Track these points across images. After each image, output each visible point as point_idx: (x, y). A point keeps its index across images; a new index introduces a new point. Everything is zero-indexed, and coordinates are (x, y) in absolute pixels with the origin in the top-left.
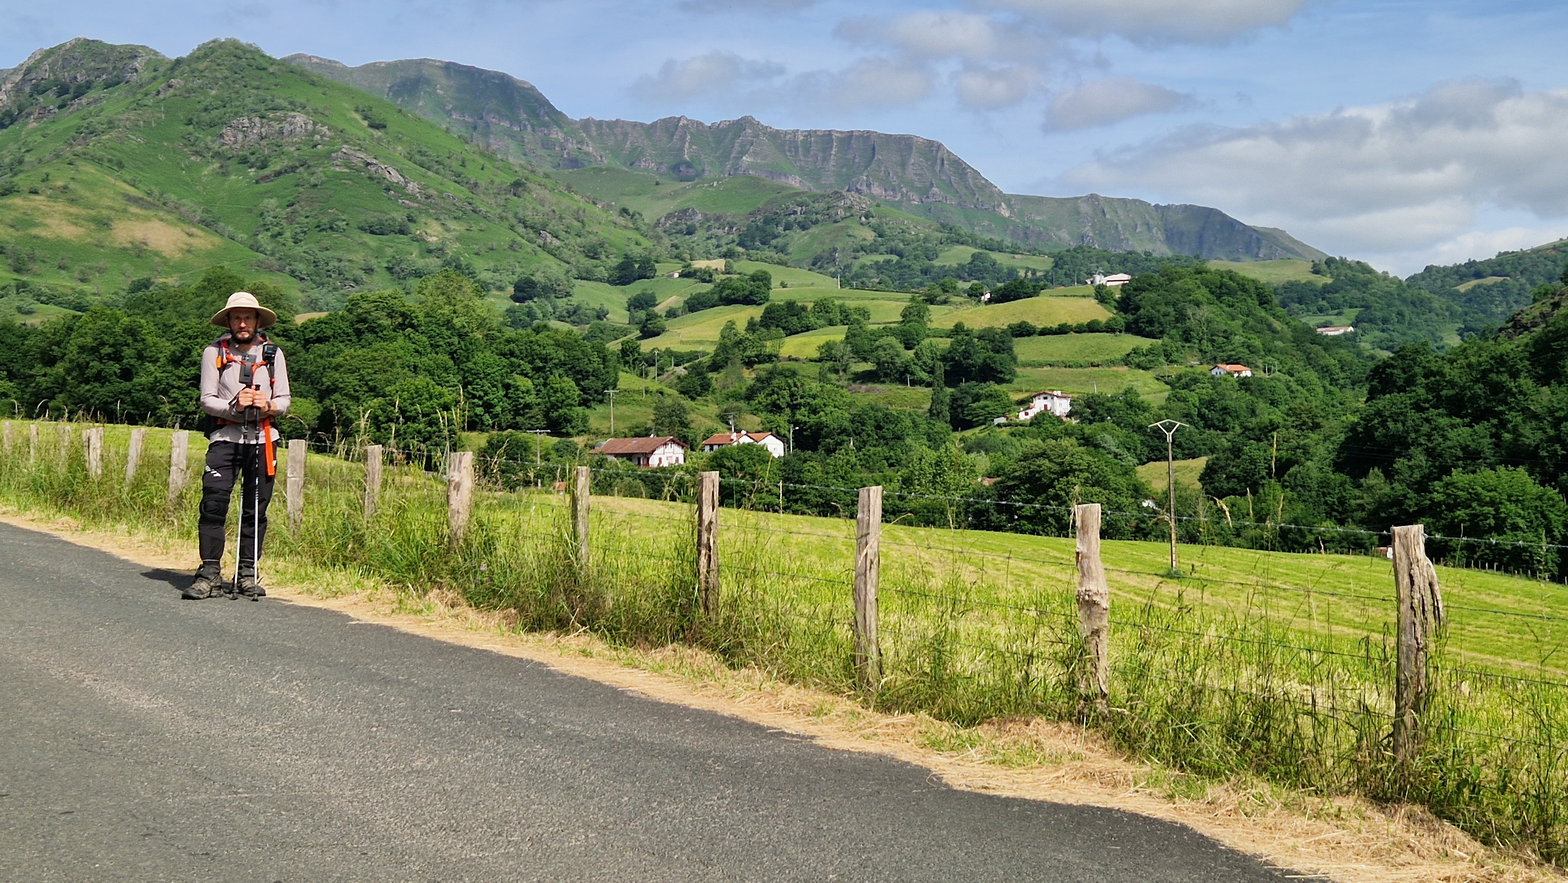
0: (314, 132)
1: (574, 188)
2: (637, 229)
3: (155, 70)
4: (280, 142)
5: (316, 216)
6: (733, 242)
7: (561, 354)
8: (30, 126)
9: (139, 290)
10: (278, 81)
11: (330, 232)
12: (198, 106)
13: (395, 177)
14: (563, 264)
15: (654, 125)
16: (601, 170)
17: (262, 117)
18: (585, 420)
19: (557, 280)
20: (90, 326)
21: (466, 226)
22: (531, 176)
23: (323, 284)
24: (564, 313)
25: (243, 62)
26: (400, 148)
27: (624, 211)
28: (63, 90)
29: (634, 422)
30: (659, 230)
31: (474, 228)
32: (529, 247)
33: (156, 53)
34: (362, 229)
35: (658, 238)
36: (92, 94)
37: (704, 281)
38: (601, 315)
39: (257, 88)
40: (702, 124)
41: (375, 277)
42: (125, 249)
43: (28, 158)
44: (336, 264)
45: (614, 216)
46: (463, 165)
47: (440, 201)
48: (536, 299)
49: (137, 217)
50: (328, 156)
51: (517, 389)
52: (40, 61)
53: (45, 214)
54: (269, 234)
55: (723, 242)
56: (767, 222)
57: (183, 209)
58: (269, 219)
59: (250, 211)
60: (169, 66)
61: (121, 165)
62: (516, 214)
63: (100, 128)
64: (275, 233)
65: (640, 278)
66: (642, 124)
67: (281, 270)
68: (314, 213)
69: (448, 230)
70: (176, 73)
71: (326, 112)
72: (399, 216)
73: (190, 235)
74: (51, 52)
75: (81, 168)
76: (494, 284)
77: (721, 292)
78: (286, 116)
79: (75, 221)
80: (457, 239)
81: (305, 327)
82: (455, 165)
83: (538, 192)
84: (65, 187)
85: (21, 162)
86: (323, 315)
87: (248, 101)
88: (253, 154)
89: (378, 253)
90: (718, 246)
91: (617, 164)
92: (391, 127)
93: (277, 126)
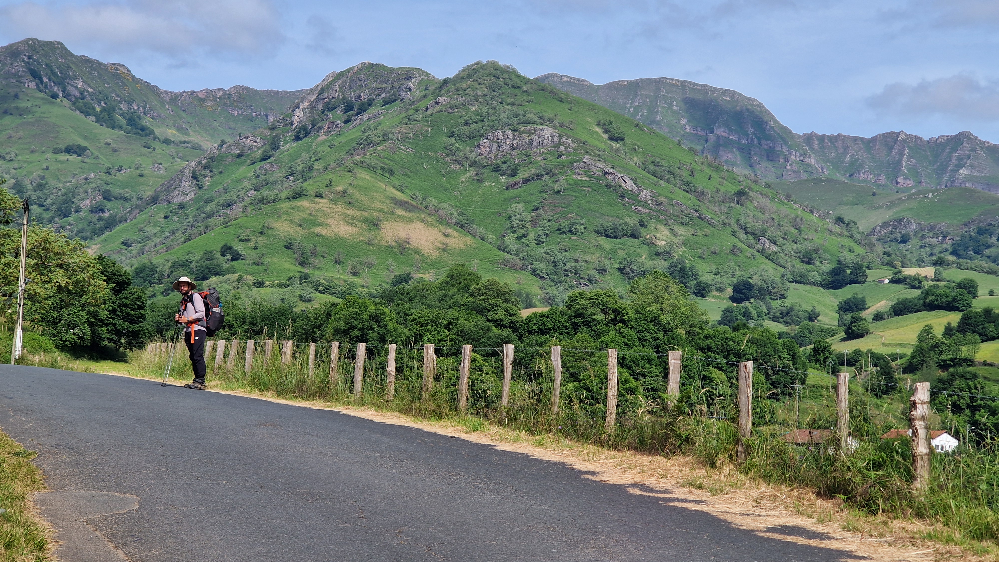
0: (560, 144)
1: (794, 198)
2: (851, 237)
3: (426, 89)
4: (529, 153)
5: (557, 220)
8: (320, 139)
9: (400, 283)
10: (530, 98)
11: (569, 234)
12: (460, 121)
13: (629, 185)
14: (779, 268)
15: (873, 139)
17: (515, 130)
19: (773, 282)
21: (692, 231)
22: (754, 186)
23: (560, 282)
24: (778, 314)
25: (501, 82)
26: (635, 159)
27: (840, 220)
28: (349, 107)
30: (873, 238)
31: (699, 233)
32: (749, 252)
33: (427, 74)
34: (598, 232)
35: (871, 246)
36: (373, 110)
37: (913, 287)
38: (812, 317)
39: (512, 104)
40: (920, 138)
41: (608, 277)
42: (390, 247)
43: (317, 166)
44: (573, 264)
45: (830, 224)
46: (692, 175)
47: (669, 208)
48: (752, 301)
49: (402, 219)
50: (571, 165)
52: (331, 83)
53: (326, 215)
54: (515, 235)
56: (980, 232)
57: (441, 212)
58: (516, 222)
59: (500, 214)
60: (437, 85)
61: (391, 172)
62: (738, 221)
63: (376, 140)
64: (521, 234)
65: (852, 282)
66: (862, 139)
67: (524, 268)
68: (555, 217)
69: (675, 235)
70: (443, 91)
71: (571, 126)
72: (632, 221)
73: (446, 235)
74: (341, 75)
75: (358, 175)
76: (714, 286)
77: (925, 298)
78: (535, 129)
79: (350, 221)
80: (684, 243)
81: (529, 320)
82: (685, 174)
83: (759, 200)
84: (345, 192)
85: (310, 169)
87: (503, 116)
88: (505, 163)
89: (611, 255)
90: (930, 254)
91: (837, 176)
92: (629, 140)
93: (527, 138)
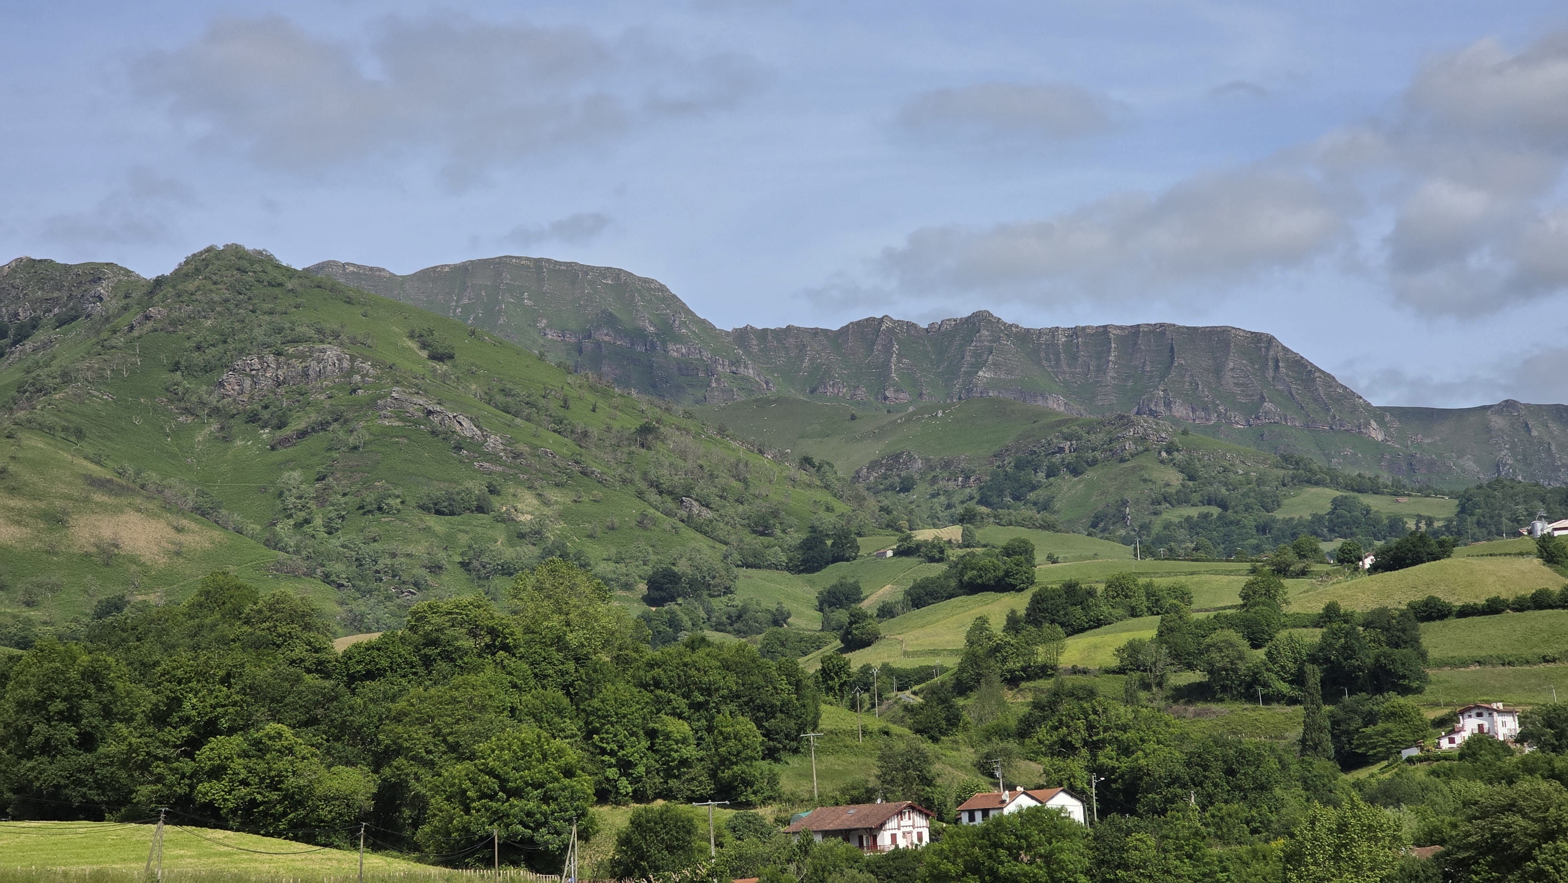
0: (352, 371)
1: (730, 432)
2: (827, 487)
3: (127, 297)
4: (305, 388)
5: (356, 494)
6: (971, 498)
7: (732, 681)
9: (109, 613)
10: (299, 300)
11: (378, 515)
12: (187, 344)
13: (468, 429)
14: (718, 546)
15: (844, 330)
16: (768, 401)
17: (279, 354)
18: (773, 780)
19: (711, 569)
20: (34, 670)
21: (572, 495)
22: (666, 417)
23: (370, 592)
24: (724, 619)
25: (250, 277)
26: (474, 387)
27: (806, 462)
29: (849, 780)
30: (861, 487)
31: (585, 499)
32: (667, 523)
33: (128, 272)
34: (424, 508)
35: (859, 499)
36: (40, 336)
37: (932, 560)
38: (779, 619)
39: (271, 313)
40: (914, 326)
41: (445, 578)
42: (87, 555)
44: (388, 561)
45: (792, 469)
46: (565, 406)
47: (534, 461)
48: (680, 601)
49: (104, 508)
50: (372, 403)
51: (668, 737)
54: (292, 522)
55: (956, 499)
56: (1020, 465)
57: (168, 493)
58: (291, 501)
59: (264, 490)
60: (144, 290)
61: (80, 434)
62: (645, 475)
63: (51, 383)
64: (301, 519)
65: (835, 560)
66: (825, 332)
67: (310, 574)
68: (354, 489)
69: (547, 503)
70: (156, 298)
71: (369, 342)
72: (476, 486)
73: (179, 530)
75: (25, 442)
76: (617, 580)
77: (960, 574)
78: (311, 351)
79: (16, 518)
80: (562, 516)
81: (348, 656)
82: (554, 406)
83: (676, 439)
86: (375, 636)
87: (258, 332)
88: (266, 407)
89: (448, 541)
90: (949, 506)
91: (793, 393)
92: (461, 358)
93: (299, 366)
